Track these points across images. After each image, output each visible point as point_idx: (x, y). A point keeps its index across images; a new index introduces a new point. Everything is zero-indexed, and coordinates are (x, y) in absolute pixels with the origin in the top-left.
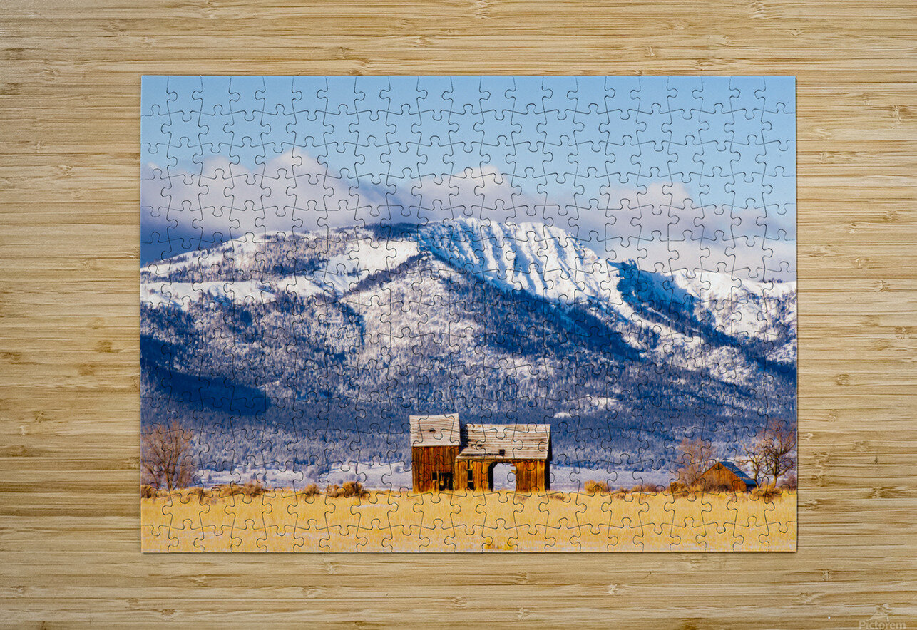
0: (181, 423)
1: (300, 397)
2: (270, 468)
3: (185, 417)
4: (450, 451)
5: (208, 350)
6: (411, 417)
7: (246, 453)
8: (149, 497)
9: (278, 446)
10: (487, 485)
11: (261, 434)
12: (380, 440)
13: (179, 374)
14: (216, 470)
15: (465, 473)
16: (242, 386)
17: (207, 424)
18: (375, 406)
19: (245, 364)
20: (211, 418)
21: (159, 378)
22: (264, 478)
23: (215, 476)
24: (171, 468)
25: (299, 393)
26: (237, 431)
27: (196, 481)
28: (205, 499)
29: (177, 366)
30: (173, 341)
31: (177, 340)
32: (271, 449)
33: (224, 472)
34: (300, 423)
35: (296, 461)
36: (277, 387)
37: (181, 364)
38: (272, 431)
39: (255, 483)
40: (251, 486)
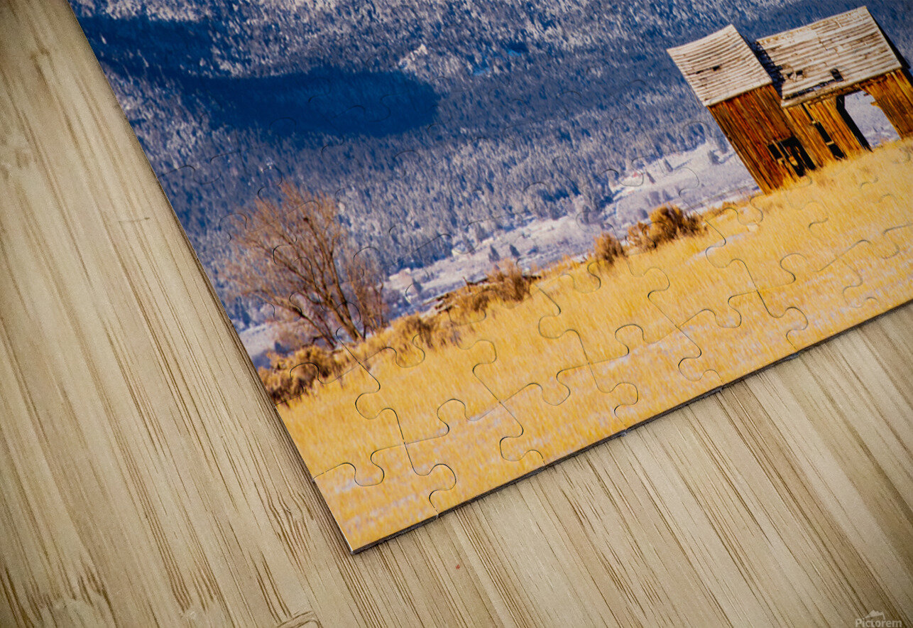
0: (298, 184)
1: (476, 66)
2: (511, 228)
3: (299, 169)
4: (765, 96)
5: (266, 18)
6: (672, 52)
7: (451, 209)
8: (325, 374)
9: (499, 176)
10: (858, 144)
11: (456, 160)
12: (652, 110)
13: (237, 80)
14: (420, 266)
15: (812, 131)
16: (365, 74)
17: (347, 172)
18: (606, 47)
19: (346, 29)
20: (348, 156)
21: (207, 102)
22: (514, 252)
23: (427, 279)
24: (332, 290)
25: (471, 59)
26: (410, 167)
27: (397, 304)
28: (435, 337)
29: (225, 66)
30: (192, 17)
31: (197, 12)
32: (491, 189)
33: (437, 265)
34: (506, 117)
35: (547, 197)
36: (426, 57)
37: (233, 60)
38: (470, 148)
39: (504, 270)
40: (501, 278)
